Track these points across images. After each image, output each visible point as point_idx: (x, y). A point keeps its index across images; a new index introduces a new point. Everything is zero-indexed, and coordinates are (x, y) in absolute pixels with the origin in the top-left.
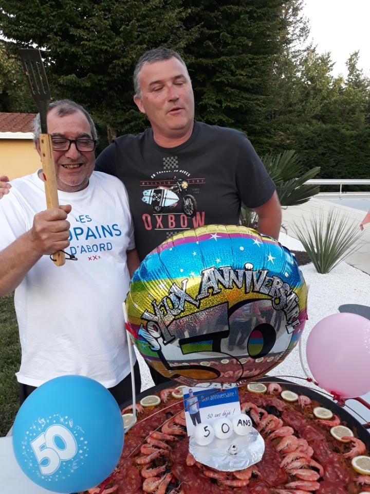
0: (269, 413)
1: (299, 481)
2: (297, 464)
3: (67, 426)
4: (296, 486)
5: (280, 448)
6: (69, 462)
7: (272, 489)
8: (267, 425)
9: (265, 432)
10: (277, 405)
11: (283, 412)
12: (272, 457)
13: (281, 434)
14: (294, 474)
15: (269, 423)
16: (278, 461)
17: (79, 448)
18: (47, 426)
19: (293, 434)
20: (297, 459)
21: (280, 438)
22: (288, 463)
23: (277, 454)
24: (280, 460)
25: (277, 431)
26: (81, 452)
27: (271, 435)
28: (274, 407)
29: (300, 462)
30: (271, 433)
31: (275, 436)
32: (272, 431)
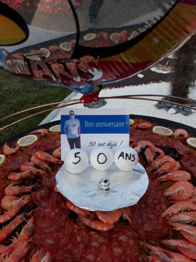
0: (166, 154)
1: (182, 241)
2: (186, 217)
4: (176, 246)
5: (168, 193)
7: (142, 243)
8: (160, 166)
9: (156, 172)
10: (178, 149)
11: (184, 155)
12: (156, 202)
13: (174, 178)
14: (178, 229)
15: (163, 164)
16: (161, 208)
19: (189, 181)
20: (187, 211)
21: (172, 182)
22: (173, 214)
23: (163, 200)
24: (164, 207)
25: (170, 174)
27: (162, 177)
28: (175, 149)
29: (190, 215)
30: (162, 174)
31: (167, 178)
32: (165, 173)
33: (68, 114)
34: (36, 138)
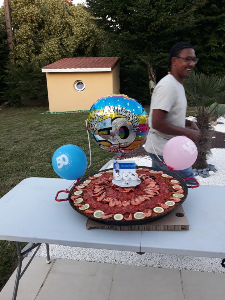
0: (150, 177)
2: (150, 191)
3: (67, 155)
6: (66, 166)
13: (151, 183)
17: (69, 163)
18: (61, 154)
19: (155, 184)
22: (147, 190)
26: (70, 164)
33: (115, 162)
34: (101, 174)
